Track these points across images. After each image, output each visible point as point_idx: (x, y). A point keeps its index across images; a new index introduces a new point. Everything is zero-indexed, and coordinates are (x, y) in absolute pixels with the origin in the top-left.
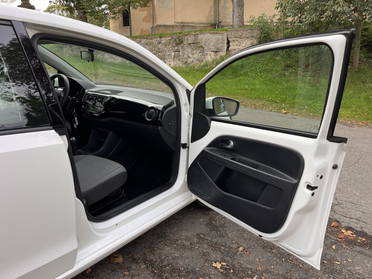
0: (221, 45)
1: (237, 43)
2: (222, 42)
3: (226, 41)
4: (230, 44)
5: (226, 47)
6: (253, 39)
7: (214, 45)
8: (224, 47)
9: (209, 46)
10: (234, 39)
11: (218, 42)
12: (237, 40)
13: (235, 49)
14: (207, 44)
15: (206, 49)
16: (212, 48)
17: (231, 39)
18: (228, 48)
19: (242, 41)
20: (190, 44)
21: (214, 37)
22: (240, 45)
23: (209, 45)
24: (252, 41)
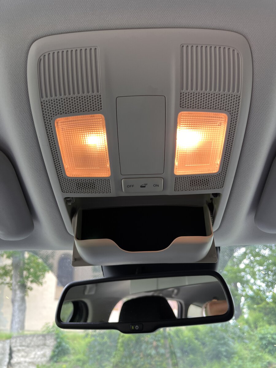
2: (3, 352)
3: (8, 351)
4: (14, 355)
8: (5, 360)
10: (20, 348)
13: (19, 361)
17: (16, 348)
18: (10, 360)
19: (30, 351)
22: (27, 356)
24: (44, 351)
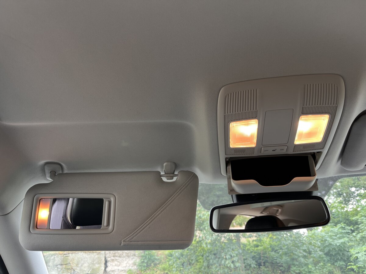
0: (97, 266)
1: (116, 263)
2: (99, 262)
3: (104, 262)
4: (108, 264)
5: (103, 268)
6: (136, 258)
7: (89, 266)
8: (101, 268)
9: (82, 268)
11: (94, 263)
12: (116, 260)
13: (114, 270)
14: (80, 265)
15: (78, 271)
16: (85, 269)
17: (110, 258)
18: (105, 268)
19: (122, 261)
20: (57, 265)
21: (89, 256)
22: (120, 265)
23: (82, 266)
24: (134, 260)
